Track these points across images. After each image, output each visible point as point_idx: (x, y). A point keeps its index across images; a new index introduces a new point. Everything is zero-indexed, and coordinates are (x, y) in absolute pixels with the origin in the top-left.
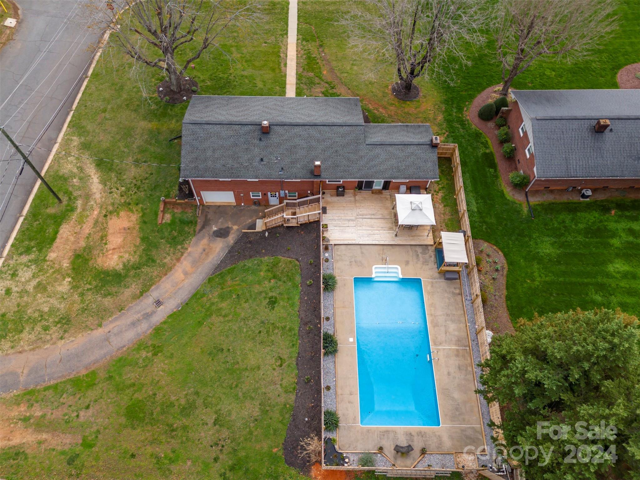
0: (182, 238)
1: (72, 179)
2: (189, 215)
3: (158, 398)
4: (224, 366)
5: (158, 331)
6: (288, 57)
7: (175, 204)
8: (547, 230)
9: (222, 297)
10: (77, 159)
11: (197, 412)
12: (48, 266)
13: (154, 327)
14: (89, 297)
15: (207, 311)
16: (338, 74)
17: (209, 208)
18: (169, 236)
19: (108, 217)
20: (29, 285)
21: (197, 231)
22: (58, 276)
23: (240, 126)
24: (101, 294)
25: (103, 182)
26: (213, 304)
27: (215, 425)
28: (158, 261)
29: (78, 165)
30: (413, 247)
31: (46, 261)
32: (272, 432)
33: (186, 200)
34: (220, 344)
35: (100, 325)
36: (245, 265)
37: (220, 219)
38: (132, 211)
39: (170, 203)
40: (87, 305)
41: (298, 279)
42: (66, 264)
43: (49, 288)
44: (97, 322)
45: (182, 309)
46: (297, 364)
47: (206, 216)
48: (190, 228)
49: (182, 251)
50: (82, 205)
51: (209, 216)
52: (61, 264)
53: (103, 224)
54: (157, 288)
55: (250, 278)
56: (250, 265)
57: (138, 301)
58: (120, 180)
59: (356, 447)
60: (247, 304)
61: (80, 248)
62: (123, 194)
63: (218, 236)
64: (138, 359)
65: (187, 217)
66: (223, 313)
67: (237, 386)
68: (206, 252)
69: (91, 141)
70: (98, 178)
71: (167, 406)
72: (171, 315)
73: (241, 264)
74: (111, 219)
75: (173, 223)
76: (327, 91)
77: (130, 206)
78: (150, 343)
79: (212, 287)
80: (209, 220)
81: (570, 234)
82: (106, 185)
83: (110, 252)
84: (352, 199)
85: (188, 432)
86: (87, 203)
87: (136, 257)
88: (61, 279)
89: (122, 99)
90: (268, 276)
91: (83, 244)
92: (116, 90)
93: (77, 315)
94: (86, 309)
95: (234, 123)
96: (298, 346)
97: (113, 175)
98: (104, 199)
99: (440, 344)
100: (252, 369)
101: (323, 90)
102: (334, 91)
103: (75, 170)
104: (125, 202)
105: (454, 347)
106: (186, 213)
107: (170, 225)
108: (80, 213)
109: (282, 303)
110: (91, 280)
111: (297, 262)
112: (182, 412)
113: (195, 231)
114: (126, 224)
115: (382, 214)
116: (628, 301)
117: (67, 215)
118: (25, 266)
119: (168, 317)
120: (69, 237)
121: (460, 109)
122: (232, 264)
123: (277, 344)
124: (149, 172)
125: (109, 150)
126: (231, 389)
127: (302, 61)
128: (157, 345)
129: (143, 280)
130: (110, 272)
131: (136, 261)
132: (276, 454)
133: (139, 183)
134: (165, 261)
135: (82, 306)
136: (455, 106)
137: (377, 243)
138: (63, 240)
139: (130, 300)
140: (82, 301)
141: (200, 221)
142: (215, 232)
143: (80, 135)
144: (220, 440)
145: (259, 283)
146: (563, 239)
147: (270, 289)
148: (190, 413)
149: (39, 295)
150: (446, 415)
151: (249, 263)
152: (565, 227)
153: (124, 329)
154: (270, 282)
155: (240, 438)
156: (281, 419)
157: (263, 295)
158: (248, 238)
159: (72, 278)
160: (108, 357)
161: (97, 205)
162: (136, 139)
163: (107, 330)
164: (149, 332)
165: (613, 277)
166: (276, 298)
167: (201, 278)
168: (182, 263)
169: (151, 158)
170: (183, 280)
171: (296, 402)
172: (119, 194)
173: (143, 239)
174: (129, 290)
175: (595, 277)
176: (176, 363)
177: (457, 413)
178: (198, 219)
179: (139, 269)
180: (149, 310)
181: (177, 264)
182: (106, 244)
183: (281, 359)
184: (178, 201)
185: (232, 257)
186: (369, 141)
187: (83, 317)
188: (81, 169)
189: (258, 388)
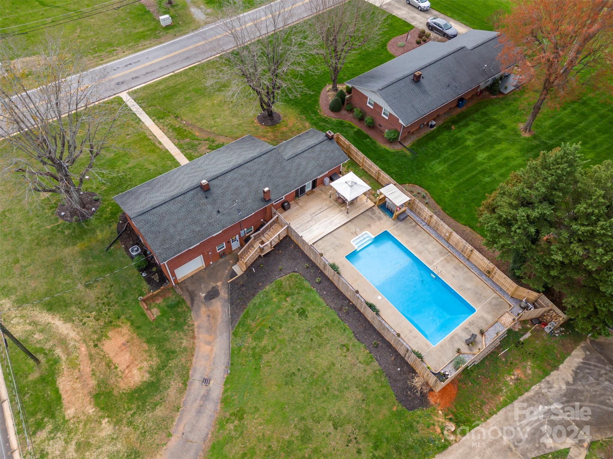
0: (182, 320)
1: (33, 337)
2: (172, 298)
3: (274, 447)
4: (305, 383)
5: (225, 401)
6: (157, 137)
7: (153, 298)
8: (429, 157)
9: (258, 338)
10: (22, 317)
11: (314, 431)
12: (74, 424)
13: (220, 401)
14: (139, 420)
15: (254, 357)
16: (209, 130)
17: (184, 283)
18: (170, 325)
19: (99, 345)
20: (68, 453)
21: (190, 306)
22: (93, 425)
23: (182, 196)
24: (149, 410)
25: (68, 319)
26: (254, 348)
27: (336, 429)
28: (178, 350)
29: (28, 321)
30: (364, 214)
31: (68, 421)
32: (382, 399)
33: (162, 288)
34: (289, 371)
35: (170, 435)
36: (255, 304)
37: (201, 285)
38: (119, 326)
39: (148, 299)
40: (143, 428)
41: (307, 284)
42: (91, 410)
43: (92, 441)
44: (164, 435)
45: (231, 371)
46: (359, 340)
47: (188, 290)
48: (182, 308)
49: (191, 328)
50: (63, 352)
51: (190, 289)
52: (86, 413)
53: (98, 354)
54: (195, 371)
55: (268, 309)
56: (259, 301)
57: (187, 392)
58: (84, 308)
59: (443, 362)
60: (283, 328)
61: (93, 388)
62: (97, 318)
63: (211, 299)
64: (229, 433)
65: (173, 301)
66: (270, 348)
67: (328, 389)
68: (211, 316)
69: (24, 294)
70: (59, 320)
71: (287, 447)
72: (226, 382)
73: (250, 305)
74: (103, 345)
75: (164, 313)
76: (211, 146)
77: (113, 324)
78: (228, 414)
79: (241, 338)
80: (193, 292)
81: (443, 152)
82: (73, 321)
83: (127, 371)
84: (297, 206)
85: (321, 451)
86: (67, 347)
87: (155, 359)
88: (97, 425)
89: (27, 242)
90: (281, 298)
91: (93, 382)
92: (13, 238)
93: (140, 443)
94: (145, 432)
95: (175, 196)
96: (348, 327)
97: (73, 308)
98: (82, 334)
99: (433, 262)
100: (329, 369)
101: (207, 147)
102: (217, 143)
103: (29, 328)
104: (105, 323)
105: (442, 259)
106: (169, 298)
107: (162, 315)
108: (67, 359)
109: (309, 309)
110: (128, 407)
111: (295, 273)
112: (302, 441)
113: (188, 307)
114: (122, 340)
115: (326, 205)
116: (502, 171)
117: (55, 369)
118: (49, 440)
119: (224, 385)
120: (74, 386)
121: (316, 113)
122: (243, 311)
123: (332, 338)
124: (108, 286)
125: (51, 290)
126: (325, 394)
127: (171, 134)
128: (235, 412)
129: (177, 373)
130: (142, 387)
131: (157, 362)
132: (397, 411)
133: (105, 300)
134: (184, 345)
135: (138, 432)
136: (310, 112)
137: (340, 225)
138: (69, 392)
139: (179, 396)
140: (136, 428)
141: (186, 297)
142: (205, 298)
143: (7, 296)
144: (349, 436)
145: (279, 307)
146: (442, 158)
147: (292, 305)
148: (310, 436)
149: (87, 453)
150: (474, 302)
151: (256, 300)
152: (437, 150)
153: (194, 422)
154: (287, 301)
155: (362, 422)
156: (380, 384)
157: (290, 313)
158: (237, 284)
159: (108, 417)
160: (201, 453)
161: (78, 342)
162: (72, 266)
163: (179, 435)
164: (219, 408)
165: (484, 163)
166: (302, 308)
167: (225, 338)
168: (199, 338)
169: (100, 273)
170: (211, 350)
171: (380, 365)
172: (94, 320)
173: (149, 341)
174: (171, 389)
175: (476, 169)
176: (266, 411)
177: (478, 296)
178: (182, 296)
179: (166, 366)
180: (203, 392)
181: (196, 341)
182: (116, 368)
183: (344, 345)
184: (155, 293)
185: (237, 306)
186: (286, 157)
187: (148, 440)
188: (34, 323)
189: (345, 378)
